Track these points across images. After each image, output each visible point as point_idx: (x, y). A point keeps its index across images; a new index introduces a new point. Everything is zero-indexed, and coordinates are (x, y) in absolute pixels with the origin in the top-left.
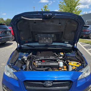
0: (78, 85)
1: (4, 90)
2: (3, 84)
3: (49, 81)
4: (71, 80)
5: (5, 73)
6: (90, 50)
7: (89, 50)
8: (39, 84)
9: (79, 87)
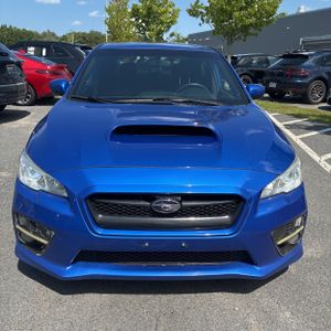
0: (260, 213)
1: (21, 232)
2: (16, 214)
3: (171, 195)
4: (239, 193)
5: (21, 178)
6: (306, 135)
7: (301, 136)
8: (139, 207)
9: (262, 217)
